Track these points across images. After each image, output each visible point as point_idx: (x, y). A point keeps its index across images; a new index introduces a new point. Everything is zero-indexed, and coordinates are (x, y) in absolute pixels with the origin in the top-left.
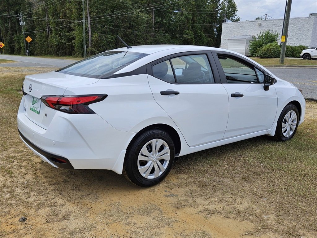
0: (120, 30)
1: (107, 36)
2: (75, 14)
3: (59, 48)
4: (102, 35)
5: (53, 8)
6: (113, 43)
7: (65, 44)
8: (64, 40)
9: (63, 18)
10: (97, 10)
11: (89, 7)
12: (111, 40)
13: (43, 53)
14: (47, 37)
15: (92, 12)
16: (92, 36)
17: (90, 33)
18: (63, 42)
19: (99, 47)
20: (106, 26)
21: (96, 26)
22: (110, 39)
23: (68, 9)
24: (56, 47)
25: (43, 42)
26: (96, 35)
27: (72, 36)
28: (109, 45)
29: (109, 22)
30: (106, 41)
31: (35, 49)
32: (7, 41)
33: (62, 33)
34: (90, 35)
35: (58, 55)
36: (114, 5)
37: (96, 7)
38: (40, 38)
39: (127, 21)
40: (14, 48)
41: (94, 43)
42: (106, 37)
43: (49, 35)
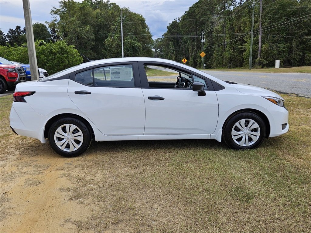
0: (296, 38)
1: (279, 45)
2: (249, 27)
3: (231, 61)
4: (273, 44)
5: (230, 24)
6: (286, 52)
7: (237, 56)
8: (237, 53)
9: (238, 32)
10: (270, 20)
11: (262, 18)
12: (283, 49)
13: (218, 66)
14: (222, 52)
15: (264, 22)
16: (262, 47)
17: (261, 44)
18: (235, 55)
19: (268, 57)
20: (278, 36)
21: (268, 36)
22: (281, 49)
23: (242, 23)
24: (229, 60)
25: (219, 56)
26: (266, 45)
27: (244, 49)
28: (280, 55)
29: (283, 31)
30: (278, 50)
31: (212, 63)
32: (192, 57)
33: (235, 46)
34: (261, 45)
35: (230, 67)
36: (290, 12)
37: (269, 17)
38: (217, 53)
39: (304, 27)
40: (197, 63)
41: (264, 53)
42: (277, 47)
43: (225, 49)
